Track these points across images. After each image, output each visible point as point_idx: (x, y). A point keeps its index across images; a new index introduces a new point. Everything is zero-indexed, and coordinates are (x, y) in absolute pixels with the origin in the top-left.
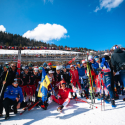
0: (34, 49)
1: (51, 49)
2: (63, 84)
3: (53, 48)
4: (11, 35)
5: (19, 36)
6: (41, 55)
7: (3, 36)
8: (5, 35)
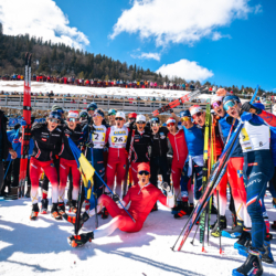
0: (129, 87)
1: (168, 88)
2: (141, 173)
3: (171, 85)
4: (90, 56)
5: (104, 58)
6: (139, 99)
7: (75, 58)
8: (78, 57)
